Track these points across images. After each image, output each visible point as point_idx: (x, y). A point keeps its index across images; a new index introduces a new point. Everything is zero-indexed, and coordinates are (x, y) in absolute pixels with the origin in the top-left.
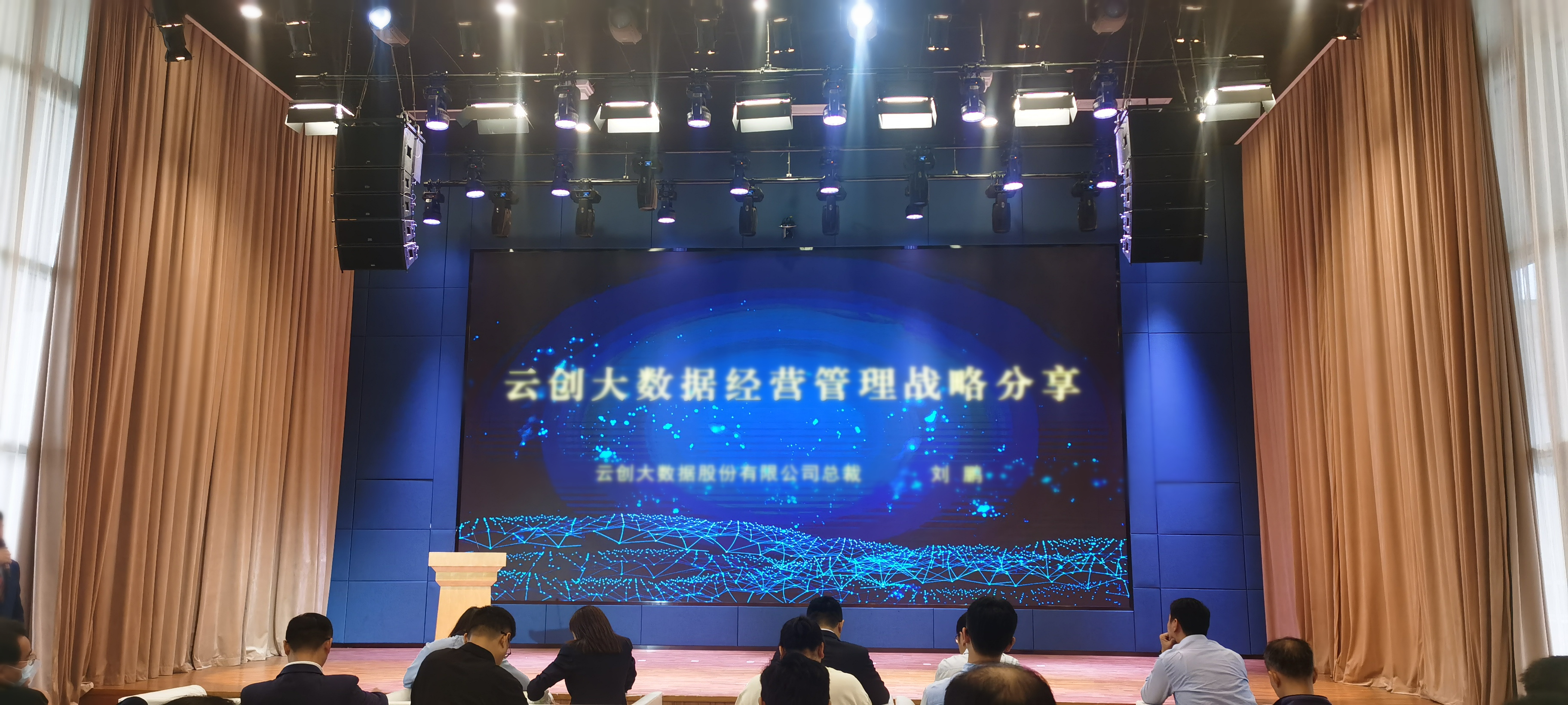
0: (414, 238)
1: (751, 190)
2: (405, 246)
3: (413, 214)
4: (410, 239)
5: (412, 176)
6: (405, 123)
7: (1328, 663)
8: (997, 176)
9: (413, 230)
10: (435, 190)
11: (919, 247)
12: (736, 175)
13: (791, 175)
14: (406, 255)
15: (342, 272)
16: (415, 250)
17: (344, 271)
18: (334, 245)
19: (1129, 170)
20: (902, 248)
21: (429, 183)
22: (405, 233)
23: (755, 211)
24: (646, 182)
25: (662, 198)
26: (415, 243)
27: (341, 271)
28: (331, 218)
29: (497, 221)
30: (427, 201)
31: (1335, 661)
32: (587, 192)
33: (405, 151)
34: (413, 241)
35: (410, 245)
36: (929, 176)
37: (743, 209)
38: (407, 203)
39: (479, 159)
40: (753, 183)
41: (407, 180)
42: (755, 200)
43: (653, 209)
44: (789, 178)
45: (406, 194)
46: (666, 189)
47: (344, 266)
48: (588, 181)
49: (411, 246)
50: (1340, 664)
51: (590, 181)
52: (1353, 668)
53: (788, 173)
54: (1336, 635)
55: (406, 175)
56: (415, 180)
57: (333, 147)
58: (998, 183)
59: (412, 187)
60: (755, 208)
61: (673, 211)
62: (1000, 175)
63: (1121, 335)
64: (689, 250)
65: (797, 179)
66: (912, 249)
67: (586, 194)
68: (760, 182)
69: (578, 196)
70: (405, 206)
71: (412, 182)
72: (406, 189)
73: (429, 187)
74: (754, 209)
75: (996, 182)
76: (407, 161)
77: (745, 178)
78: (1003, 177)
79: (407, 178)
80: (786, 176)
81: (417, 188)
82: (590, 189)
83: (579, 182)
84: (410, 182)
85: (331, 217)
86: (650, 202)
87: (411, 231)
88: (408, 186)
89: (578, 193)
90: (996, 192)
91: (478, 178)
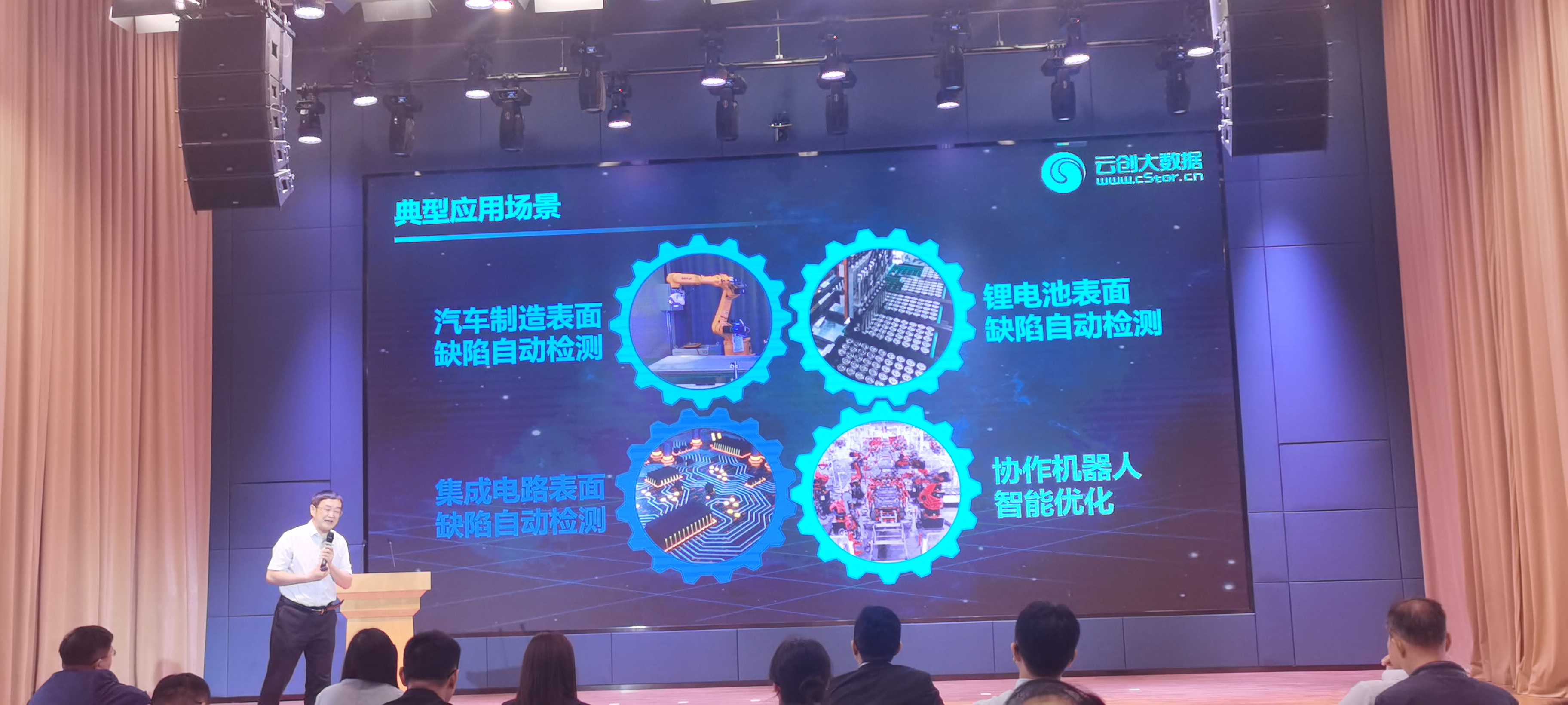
0: (287, 165)
1: (730, 79)
2: (276, 175)
3: (284, 132)
4: (282, 165)
5: (280, 82)
6: (267, 11)
7: (1509, 671)
8: (1055, 46)
9: (285, 154)
10: (311, 98)
11: (957, 146)
12: (708, 61)
13: (781, 56)
14: (277, 187)
15: (196, 213)
16: (289, 180)
17: (198, 212)
18: (183, 178)
19: (1227, 33)
20: (934, 147)
21: (303, 88)
22: (275, 158)
23: (736, 107)
24: (591, 75)
25: (612, 95)
26: (289, 170)
27: (194, 212)
28: (177, 143)
29: (396, 135)
30: (303, 112)
31: (1518, 667)
32: (512, 91)
33: (269, 49)
34: (287, 169)
35: (282, 173)
36: (965, 50)
37: (720, 105)
38: (276, 119)
39: (367, 54)
40: (731, 69)
41: (274, 88)
42: (734, 92)
43: (601, 111)
44: (779, 60)
45: (273, 106)
46: (617, 82)
47: (198, 205)
48: (513, 77)
49: (285, 175)
50: (1523, 669)
51: (516, 77)
52: (1540, 674)
53: (778, 54)
54: (1518, 634)
55: (272, 81)
56: (284, 88)
57: (174, 49)
58: (1058, 56)
59: (280, 96)
60: (736, 102)
61: (628, 112)
62: (1059, 45)
63: (1227, 251)
64: (652, 162)
65: (790, 62)
66: (948, 148)
67: (511, 95)
68: (741, 68)
69: (501, 97)
70: (273, 122)
71: (280, 90)
72: (274, 100)
73: (304, 94)
74: (735, 104)
75: (1055, 54)
76: (272, 63)
77: (720, 64)
78: (1063, 46)
79: (274, 85)
80: (775, 58)
81: (287, 98)
82: (517, 86)
83: (502, 79)
84: (277, 90)
85: (176, 140)
86: (596, 102)
87: (283, 155)
88: (275, 95)
89: (500, 92)
90: (1054, 67)
91: (368, 79)
